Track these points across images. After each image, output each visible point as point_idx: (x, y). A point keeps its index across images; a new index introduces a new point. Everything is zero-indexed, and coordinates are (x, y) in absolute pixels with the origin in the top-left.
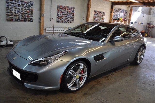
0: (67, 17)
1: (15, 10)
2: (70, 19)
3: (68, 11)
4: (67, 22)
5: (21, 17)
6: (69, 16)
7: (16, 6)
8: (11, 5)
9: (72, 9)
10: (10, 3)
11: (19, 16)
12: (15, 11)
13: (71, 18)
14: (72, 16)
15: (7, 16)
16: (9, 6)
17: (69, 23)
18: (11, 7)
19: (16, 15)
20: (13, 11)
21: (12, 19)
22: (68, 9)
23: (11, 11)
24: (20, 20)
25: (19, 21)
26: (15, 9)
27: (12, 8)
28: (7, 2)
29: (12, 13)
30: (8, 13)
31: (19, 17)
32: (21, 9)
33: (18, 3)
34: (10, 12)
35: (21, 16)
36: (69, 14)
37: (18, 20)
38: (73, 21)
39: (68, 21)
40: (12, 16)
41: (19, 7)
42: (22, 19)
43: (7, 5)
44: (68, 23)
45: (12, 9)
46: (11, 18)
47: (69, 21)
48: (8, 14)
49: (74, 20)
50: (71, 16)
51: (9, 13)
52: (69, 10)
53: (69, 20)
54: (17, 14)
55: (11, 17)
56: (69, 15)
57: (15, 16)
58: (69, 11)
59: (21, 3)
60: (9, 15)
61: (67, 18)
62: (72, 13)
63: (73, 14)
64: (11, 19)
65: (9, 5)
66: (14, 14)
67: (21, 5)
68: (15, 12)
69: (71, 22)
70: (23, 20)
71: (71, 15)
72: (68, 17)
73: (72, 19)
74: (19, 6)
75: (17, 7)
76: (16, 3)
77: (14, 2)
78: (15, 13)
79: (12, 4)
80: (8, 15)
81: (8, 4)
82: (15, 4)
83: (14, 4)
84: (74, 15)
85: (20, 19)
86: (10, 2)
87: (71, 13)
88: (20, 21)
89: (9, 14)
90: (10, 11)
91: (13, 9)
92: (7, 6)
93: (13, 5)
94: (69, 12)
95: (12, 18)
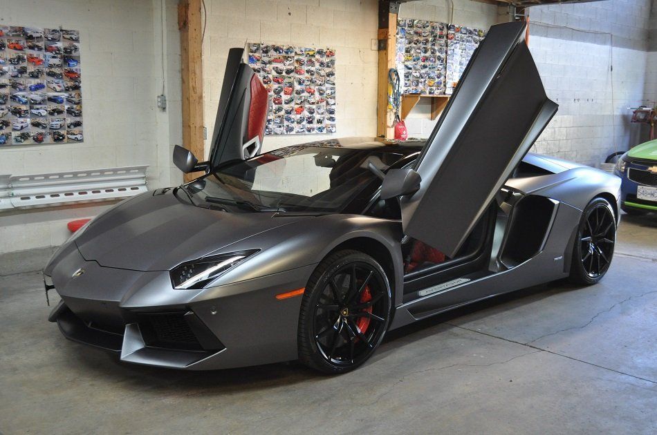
0: (16, 105)
2: (51, 113)
3: (20, 59)
4: (25, 136)
6: (36, 96)
9: (53, 40)
13: (53, 106)
14: (67, 90)
17: (39, 140)
22: (23, 42)
36: (34, 82)
38: (78, 124)
39: (34, 131)
44: (31, 141)
47: (40, 130)
49: (85, 119)
50: (52, 94)
52: (35, 53)
53: (36, 125)
56: (39, 87)
58: (31, 59)
61: (17, 112)
62: (57, 71)
63: (74, 76)
69: (58, 139)
71: (56, 88)
72: (33, 103)
73: (70, 112)
84: (77, 88)
87: (51, 74)
94: (31, 68)
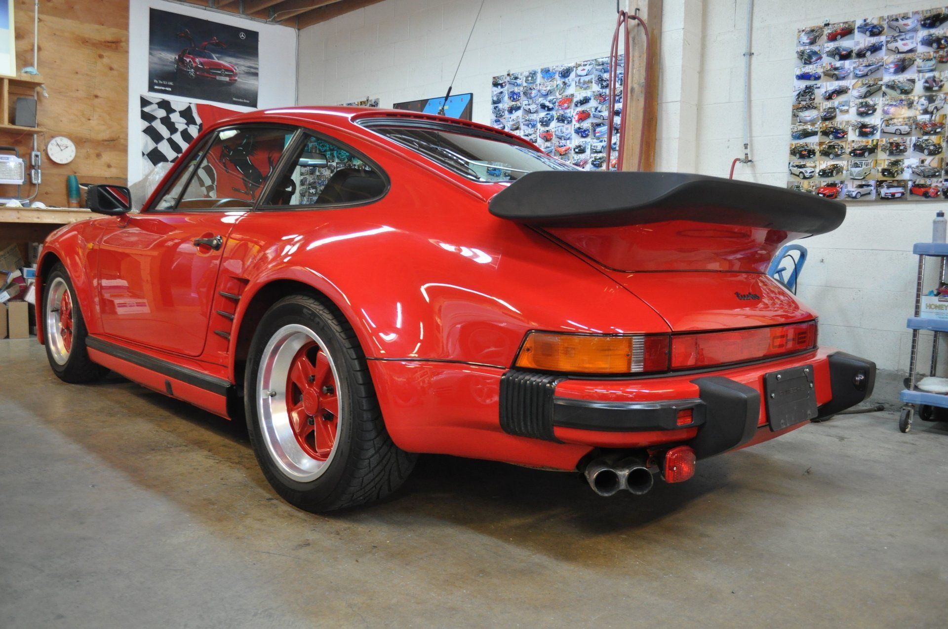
1: (867, 105)
5: (911, 160)
7: (872, 72)
8: (833, 74)
10: (826, 61)
11: (896, 149)
12: (867, 110)
15: (797, 161)
16: (818, 78)
18: (833, 85)
19: (872, 150)
20: (848, 118)
21: (830, 180)
23: (829, 116)
24: (902, 184)
25: (892, 198)
26: (869, 94)
27: (840, 92)
28: (801, 54)
29: (839, 133)
30: (806, 134)
31: (896, 163)
32: (919, 88)
33: (892, 46)
34: (819, 126)
35: (919, 148)
37: (884, 191)
40: (837, 156)
41: (902, 78)
42: (921, 181)
43: (803, 77)
45: (837, 101)
46: (824, 174)
48: (802, 142)
51: (814, 133)
54: (878, 136)
55: (825, 164)
57: (859, 153)
59: (923, 33)
60: (811, 153)
64: (824, 182)
65: (820, 71)
66: (852, 136)
67: (921, 49)
68: (867, 120)
70: (934, 183)
74: (902, 67)
75: (888, 78)
76: (875, 49)
77: (859, 41)
78: (864, 131)
79: (838, 64)
80: (802, 153)
81: (810, 69)
82: (870, 58)
83: (861, 55)
85: (907, 175)
86: (831, 46)
88: (902, 199)
89: (813, 142)
90: (825, 119)
91: (846, 103)
92: (803, 84)
93: (848, 64)
95: (835, 170)
